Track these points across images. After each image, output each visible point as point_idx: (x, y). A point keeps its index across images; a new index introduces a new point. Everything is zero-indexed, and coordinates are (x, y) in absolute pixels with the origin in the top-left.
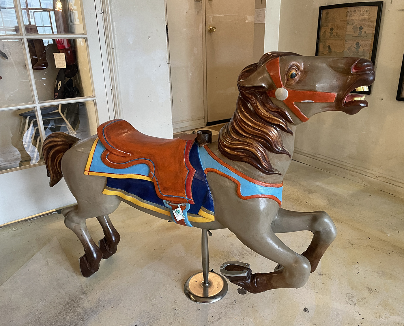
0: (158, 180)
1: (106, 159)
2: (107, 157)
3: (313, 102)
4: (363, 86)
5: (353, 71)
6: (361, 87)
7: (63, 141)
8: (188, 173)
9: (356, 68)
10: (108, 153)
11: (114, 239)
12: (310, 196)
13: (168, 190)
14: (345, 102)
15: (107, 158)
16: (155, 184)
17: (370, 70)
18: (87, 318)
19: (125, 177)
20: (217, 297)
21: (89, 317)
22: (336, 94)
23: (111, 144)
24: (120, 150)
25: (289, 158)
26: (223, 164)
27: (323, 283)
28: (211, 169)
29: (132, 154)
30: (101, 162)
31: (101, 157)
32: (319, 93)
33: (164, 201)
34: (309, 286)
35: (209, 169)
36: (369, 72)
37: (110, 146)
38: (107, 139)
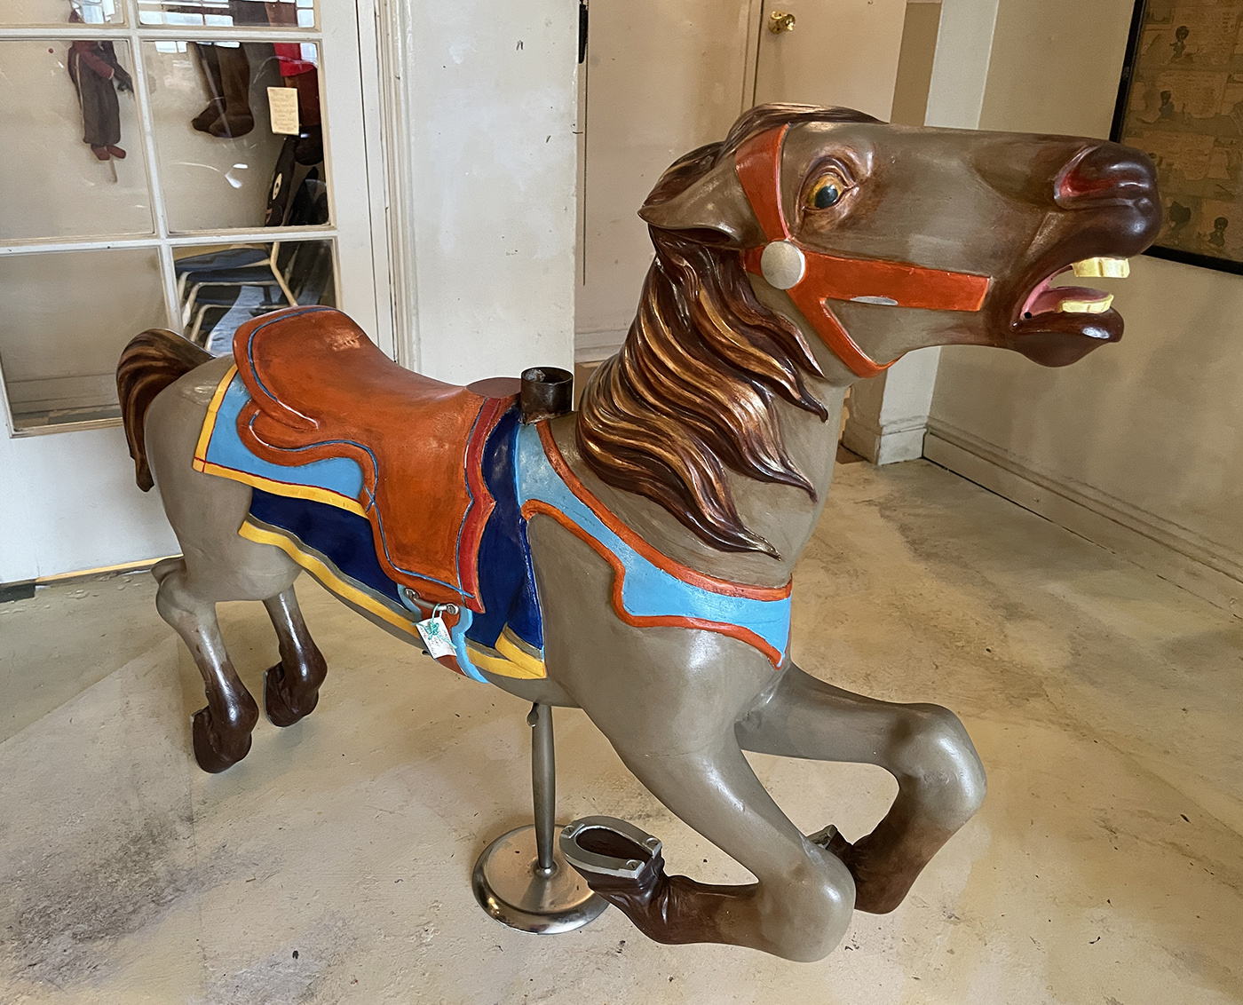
0: (384, 517)
1: (248, 428)
2: (253, 425)
3: (896, 303)
4: (1103, 259)
5: (1063, 192)
6: (1095, 260)
7: (165, 359)
8: (472, 506)
9: (1076, 179)
10: (257, 413)
11: (304, 672)
12: (1011, 628)
13: (408, 554)
14: (1028, 315)
15: (251, 427)
16: (375, 528)
17: (1135, 194)
18: (170, 898)
19: (297, 493)
20: (573, 916)
21: (176, 897)
22: (991, 281)
23: (267, 384)
24: (289, 405)
25: (810, 502)
26: (578, 493)
27: (951, 952)
28: (542, 505)
29: (323, 424)
30: (236, 437)
31: (237, 424)
32: (919, 271)
33: (400, 587)
34: (895, 950)
35: (537, 504)
36: (1130, 203)
37: (262, 389)
38: (257, 368)
